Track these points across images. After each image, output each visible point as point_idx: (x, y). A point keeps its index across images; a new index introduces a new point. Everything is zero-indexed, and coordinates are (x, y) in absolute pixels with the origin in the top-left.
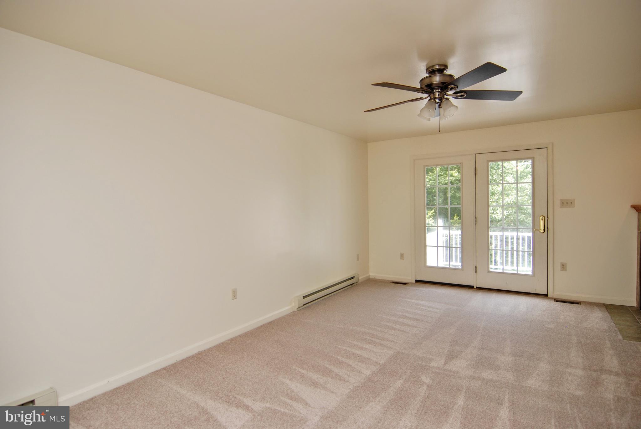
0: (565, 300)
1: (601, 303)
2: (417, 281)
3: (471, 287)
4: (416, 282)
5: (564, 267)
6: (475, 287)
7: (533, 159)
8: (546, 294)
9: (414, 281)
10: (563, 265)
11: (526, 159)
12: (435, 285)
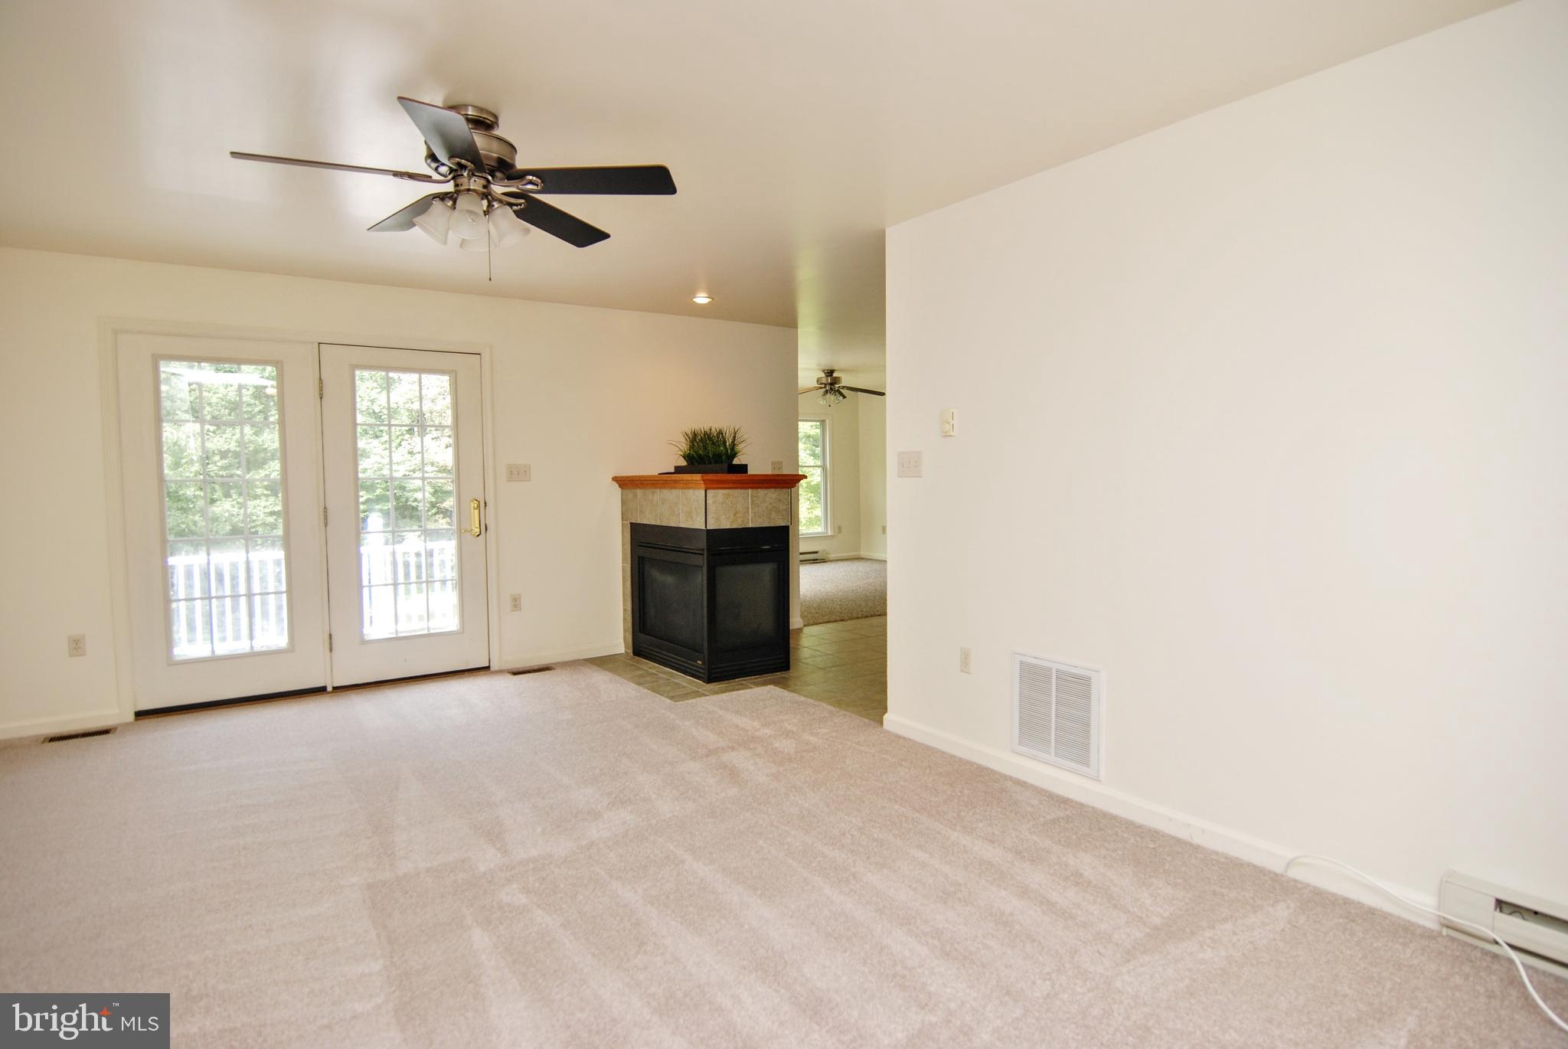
0: (531, 668)
1: (579, 660)
2: (140, 715)
3: (321, 690)
4: (136, 720)
5: (516, 603)
6: (329, 689)
7: (454, 374)
8: (488, 665)
9: (131, 717)
10: (515, 600)
11: (442, 372)
12: (209, 712)
